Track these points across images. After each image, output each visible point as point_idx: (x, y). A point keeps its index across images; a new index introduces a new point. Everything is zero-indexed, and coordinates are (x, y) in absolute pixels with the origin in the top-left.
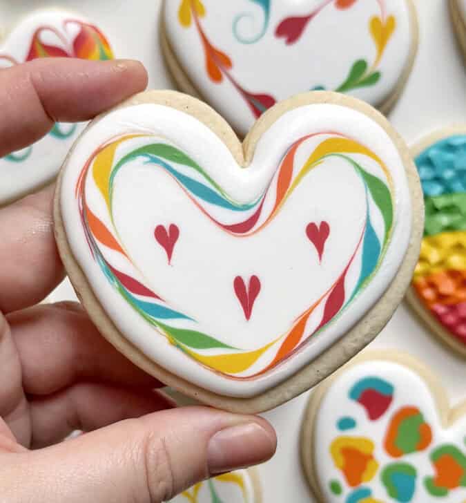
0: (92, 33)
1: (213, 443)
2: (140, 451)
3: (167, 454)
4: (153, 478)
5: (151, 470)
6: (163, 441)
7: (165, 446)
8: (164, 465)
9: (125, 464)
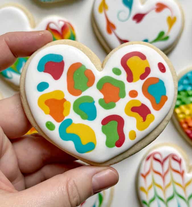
0: (68, 25)
1: (94, 180)
2: (65, 187)
3: (76, 186)
4: (71, 197)
5: (70, 194)
6: (74, 181)
7: (74, 183)
8: (75, 191)
9: (59, 192)
